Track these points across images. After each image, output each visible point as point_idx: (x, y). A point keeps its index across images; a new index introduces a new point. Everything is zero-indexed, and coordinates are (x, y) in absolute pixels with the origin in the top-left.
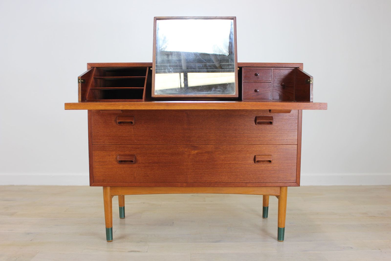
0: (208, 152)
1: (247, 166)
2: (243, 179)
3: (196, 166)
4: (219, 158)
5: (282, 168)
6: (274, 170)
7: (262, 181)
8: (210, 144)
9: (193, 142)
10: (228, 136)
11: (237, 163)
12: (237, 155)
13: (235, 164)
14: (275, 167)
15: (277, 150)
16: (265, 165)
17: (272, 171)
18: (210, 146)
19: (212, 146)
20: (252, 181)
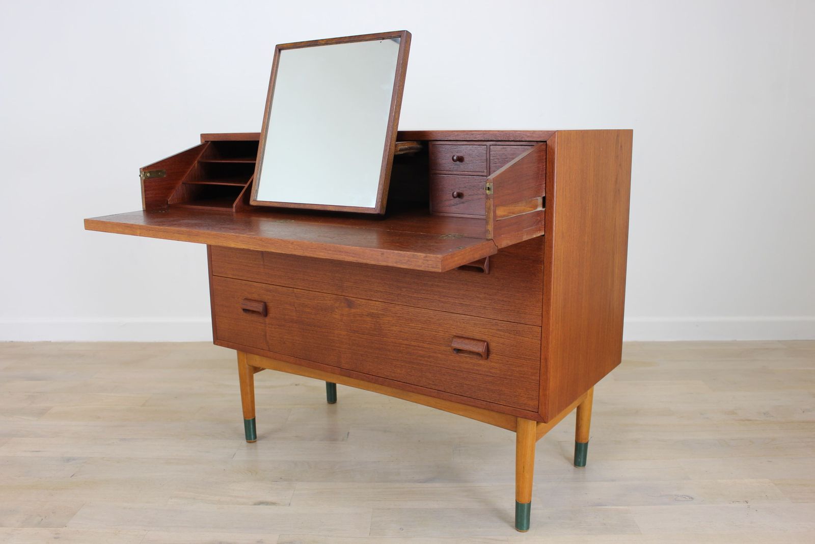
0: (371, 315)
1: (440, 355)
2: (433, 382)
3: (353, 338)
4: (389, 330)
5: (509, 373)
6: (491, 374)
7: (467, 393)
8: (374, 299)
9: (346, 291)
10: (405, 288)
11: (423, 347)
12: (420, 329)
13: (418, 347)
14: (493, 368)
15: (498, 332)
16: (474, 361)
17: (487, 375)
18: (374, 302)
19: (377, 303)
20: (448, 390)
